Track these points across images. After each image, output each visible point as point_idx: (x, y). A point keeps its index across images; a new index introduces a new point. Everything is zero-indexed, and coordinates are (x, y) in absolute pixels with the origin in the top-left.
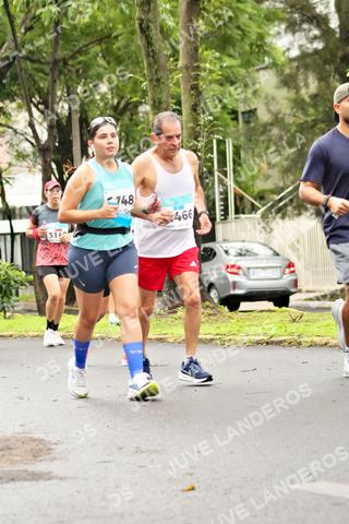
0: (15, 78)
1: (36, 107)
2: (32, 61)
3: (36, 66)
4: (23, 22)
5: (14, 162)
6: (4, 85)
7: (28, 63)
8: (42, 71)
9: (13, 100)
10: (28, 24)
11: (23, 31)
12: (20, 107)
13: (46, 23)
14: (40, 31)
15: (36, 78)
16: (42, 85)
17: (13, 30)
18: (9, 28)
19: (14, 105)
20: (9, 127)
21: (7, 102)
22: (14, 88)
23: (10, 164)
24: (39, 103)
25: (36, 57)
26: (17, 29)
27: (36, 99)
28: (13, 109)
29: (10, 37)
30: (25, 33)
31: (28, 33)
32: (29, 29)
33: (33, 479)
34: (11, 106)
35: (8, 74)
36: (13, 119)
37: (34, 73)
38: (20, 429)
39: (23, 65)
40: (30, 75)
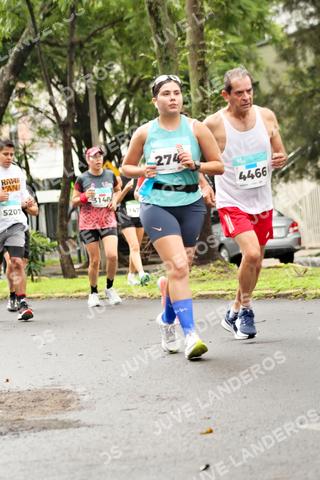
0: (35, 61)
1: (56, 86)
2: (51, 45)
3: (55, 49)
4: (42, 9)
5: (37, 138)
6: (25, 68)
7: (47, 47)
8: (61, 54)
9: (34, 81)
10: (46, 10)
11: (41, 17)
12: (40, 87)
13: (62, 10)
14: (57, 17)
15: (55, 60)
16: (60, 67)
17: (33, 16)
18: (28, 15)
19: (35, 86)
20: (31, 106)
21: (29, 83)
22: (35, 70)
23: (33, 140)
24: (58, 83)
25: (54, 41)
26: (36, 16)
27: (55, 80)
28: (34, 90)
29: (30, 22)
30: (44, 19)
31: (46, 20)
32: (47, 15)
33: (62, 428)
34: (32, 87)
35: (29, 57)
36: (34, 98)
37: (52, 55)
38: (49, 382)
39: (43, 49)
40: (49, 58)
